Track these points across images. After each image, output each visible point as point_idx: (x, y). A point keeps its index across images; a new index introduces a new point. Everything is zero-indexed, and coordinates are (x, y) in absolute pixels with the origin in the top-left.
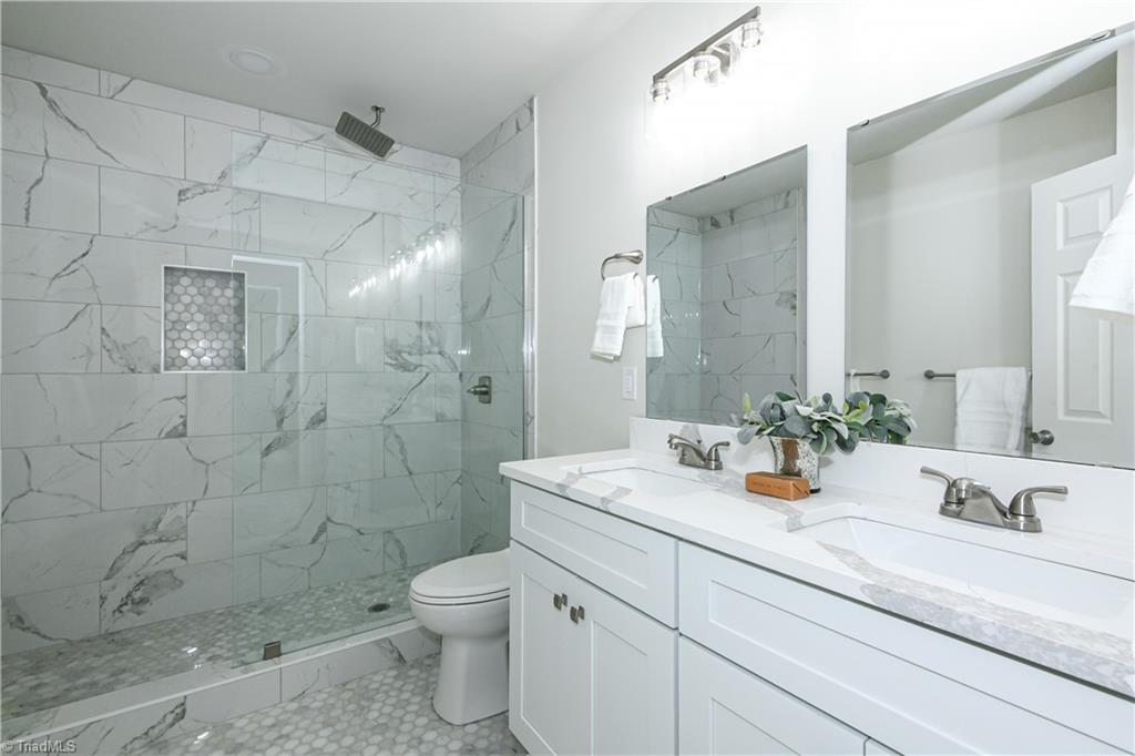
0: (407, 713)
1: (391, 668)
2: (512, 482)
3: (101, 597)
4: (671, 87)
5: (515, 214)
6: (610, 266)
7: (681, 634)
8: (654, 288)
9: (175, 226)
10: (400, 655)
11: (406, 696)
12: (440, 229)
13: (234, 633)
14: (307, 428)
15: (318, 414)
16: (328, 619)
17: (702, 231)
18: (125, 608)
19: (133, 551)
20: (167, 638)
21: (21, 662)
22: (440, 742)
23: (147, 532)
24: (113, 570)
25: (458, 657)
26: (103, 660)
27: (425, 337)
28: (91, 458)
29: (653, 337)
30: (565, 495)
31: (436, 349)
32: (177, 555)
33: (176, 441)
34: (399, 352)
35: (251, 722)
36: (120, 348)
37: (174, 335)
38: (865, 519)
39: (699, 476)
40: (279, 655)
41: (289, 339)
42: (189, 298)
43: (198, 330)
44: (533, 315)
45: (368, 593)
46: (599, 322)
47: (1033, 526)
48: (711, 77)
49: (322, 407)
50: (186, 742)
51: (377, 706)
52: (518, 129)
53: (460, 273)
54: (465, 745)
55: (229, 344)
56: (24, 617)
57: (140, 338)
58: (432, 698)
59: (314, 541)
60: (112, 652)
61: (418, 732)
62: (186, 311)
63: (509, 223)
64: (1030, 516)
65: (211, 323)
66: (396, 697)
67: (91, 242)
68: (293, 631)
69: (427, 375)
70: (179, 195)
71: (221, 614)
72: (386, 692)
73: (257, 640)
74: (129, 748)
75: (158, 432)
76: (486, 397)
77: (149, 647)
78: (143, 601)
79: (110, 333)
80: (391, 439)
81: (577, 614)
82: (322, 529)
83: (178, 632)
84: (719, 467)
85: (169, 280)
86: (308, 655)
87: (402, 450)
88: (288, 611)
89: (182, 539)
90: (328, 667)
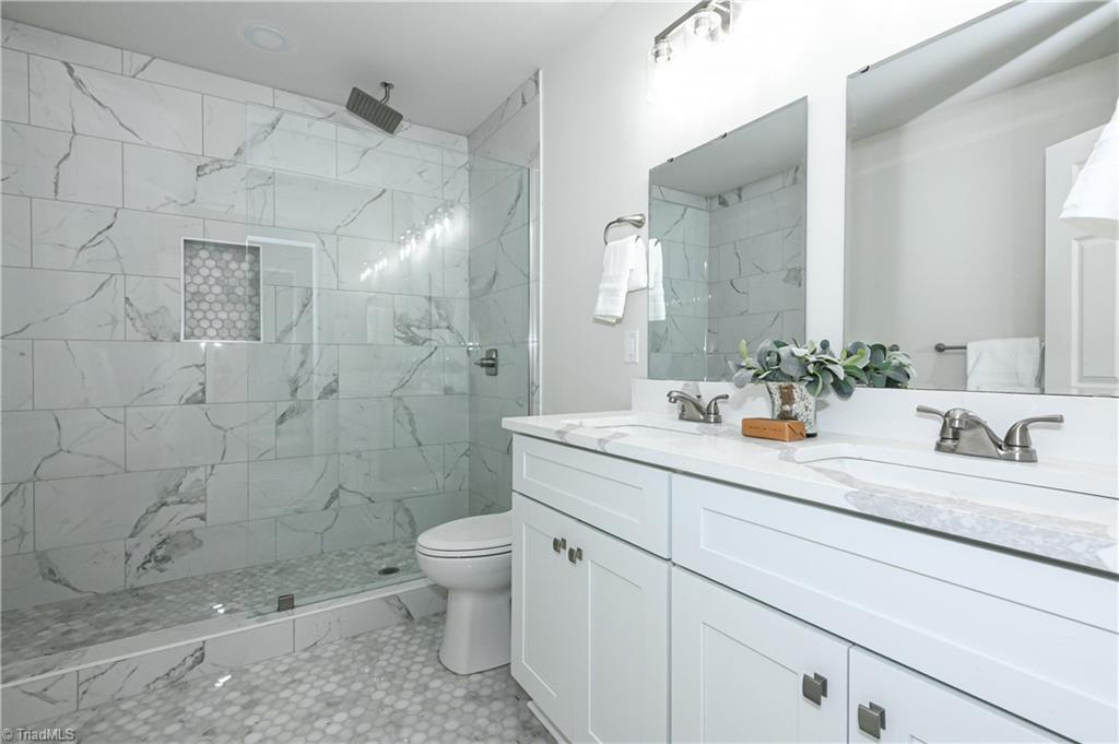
0: (414, 663)
1: (399, 624)
2: (514, 435)
3: (126, 554)
4: (672, 47)
5: (521, 188)
6: (613, 230)
7: (674, 564)
8: (657, 251)
9: (193, 201)
10: (408, 612)
11: (412, 649)
12: (448, 207)
13: (251, 590)
14: (319, 399)
15: (330, 384)
16: (339, 580)
17: (710, 210)
18: (148, 566)
19: (156, 511)
20: (188, 594)
21: (51, 612)
22: (445, 689)
23: (169, 493)
24: (137, 528)
25: (463, 610)
26: (127, 612)
27: (434, 311)
28: (116, 421)
29: (654, 301)
30: (564, 441)
31: (444, 324)
32: (197, 517)
33: (196, 407)
34: (408, 327)
35: (266, 668)
36: (144, 317)
37: (193, 306)
38: (860, 459)
39: (698, 429)
40: (293, 607)
41: (302, 312)
42: (208, 271)
43: (216, 301)
44: (538, 286)
45: (378, 558)
46: (602, 286)
47: (1029, 457)
48: (712, 35)
49: (334, 378)
50: (205, 683)
51: (385, 656)
52: (524, 103)
53: (467, 249)
54: (468, 692)
55: (245, 316)
56: (54, 569)
57: (161, 308)
58: (438, 651)
59: (326, 507)
60: (137, 605)
61: (424, 680)
62: (205, 283)
63: (515, 196)
64: (1025, 446)
65: (228, 295)
66: (405, 649)
67: (115, 215)
68: (307, 589)
69: (436, 348)
70: (198, 170)
71: (239, 574)
72: (395, 645)
73: (272, 597)
74: (152, 687)
75: (178, 399)
76: (494, 369)
77: (170, 601)
78: (166, 559)
79: (133, 302)
80: (401, 411)
81: (575, 555)
82: (335, 496)
83: (197, 588)
84: (718, 421)
85: (188, 254)
86: (320, 607)
87: (411, 422)
88: (303, 572)
89: (201, 501)
90: (339, 621)
